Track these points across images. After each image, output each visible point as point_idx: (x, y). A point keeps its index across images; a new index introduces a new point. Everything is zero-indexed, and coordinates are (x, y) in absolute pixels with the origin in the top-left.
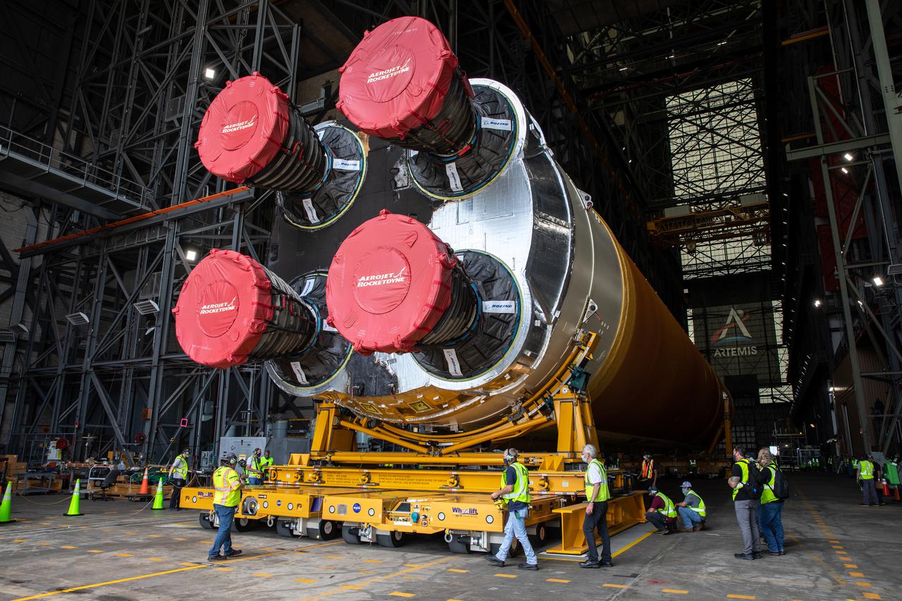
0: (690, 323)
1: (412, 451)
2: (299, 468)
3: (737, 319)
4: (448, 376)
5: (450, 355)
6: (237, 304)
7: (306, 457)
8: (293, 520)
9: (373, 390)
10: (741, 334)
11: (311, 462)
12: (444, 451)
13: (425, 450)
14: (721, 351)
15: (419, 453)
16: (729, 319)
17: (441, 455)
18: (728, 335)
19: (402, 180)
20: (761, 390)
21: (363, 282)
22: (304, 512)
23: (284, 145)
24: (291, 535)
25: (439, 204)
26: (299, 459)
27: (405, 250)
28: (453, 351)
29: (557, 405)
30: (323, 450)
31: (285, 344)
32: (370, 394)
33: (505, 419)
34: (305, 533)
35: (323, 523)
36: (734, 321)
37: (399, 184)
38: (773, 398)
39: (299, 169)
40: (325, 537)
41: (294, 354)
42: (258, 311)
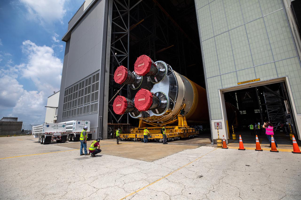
0: (236, 96)
1: (155, 126)
2: (136, 130)
3: (248, 94)
4: (157, 114)
5: (157, 110)
6: (122, 104)
7: (138, 128)
8: (133, 138)
9: (146, 116)
10: (249, 98)
11: (138, 129)
12: (160, 126)
13: (157, 126)
14: (244, 102)
15: (156, 127)
16: (246, 94)
17: (160, 127)
18: (245, 98)
19: (148, 80)
20: (255, 110)
21: (139, 100)
22: (134, 137)
23: (127, 77)
24: (133, 141)
25: (154, 84)
26: (136, 129)
27: (145, 95)
28: (157, 109)
29: (178, 117)
30: (141, 127)
31: (130, 110)
32: (145, 117)
33: (170, 120)
34: (135, 140)
35: (138, 138)
36: (247, 95)
37: (148, 81)
38: (258, 111)
39: (131, 80)
40: (138, 141)
41: (132, 111)
42: (125, 105)
